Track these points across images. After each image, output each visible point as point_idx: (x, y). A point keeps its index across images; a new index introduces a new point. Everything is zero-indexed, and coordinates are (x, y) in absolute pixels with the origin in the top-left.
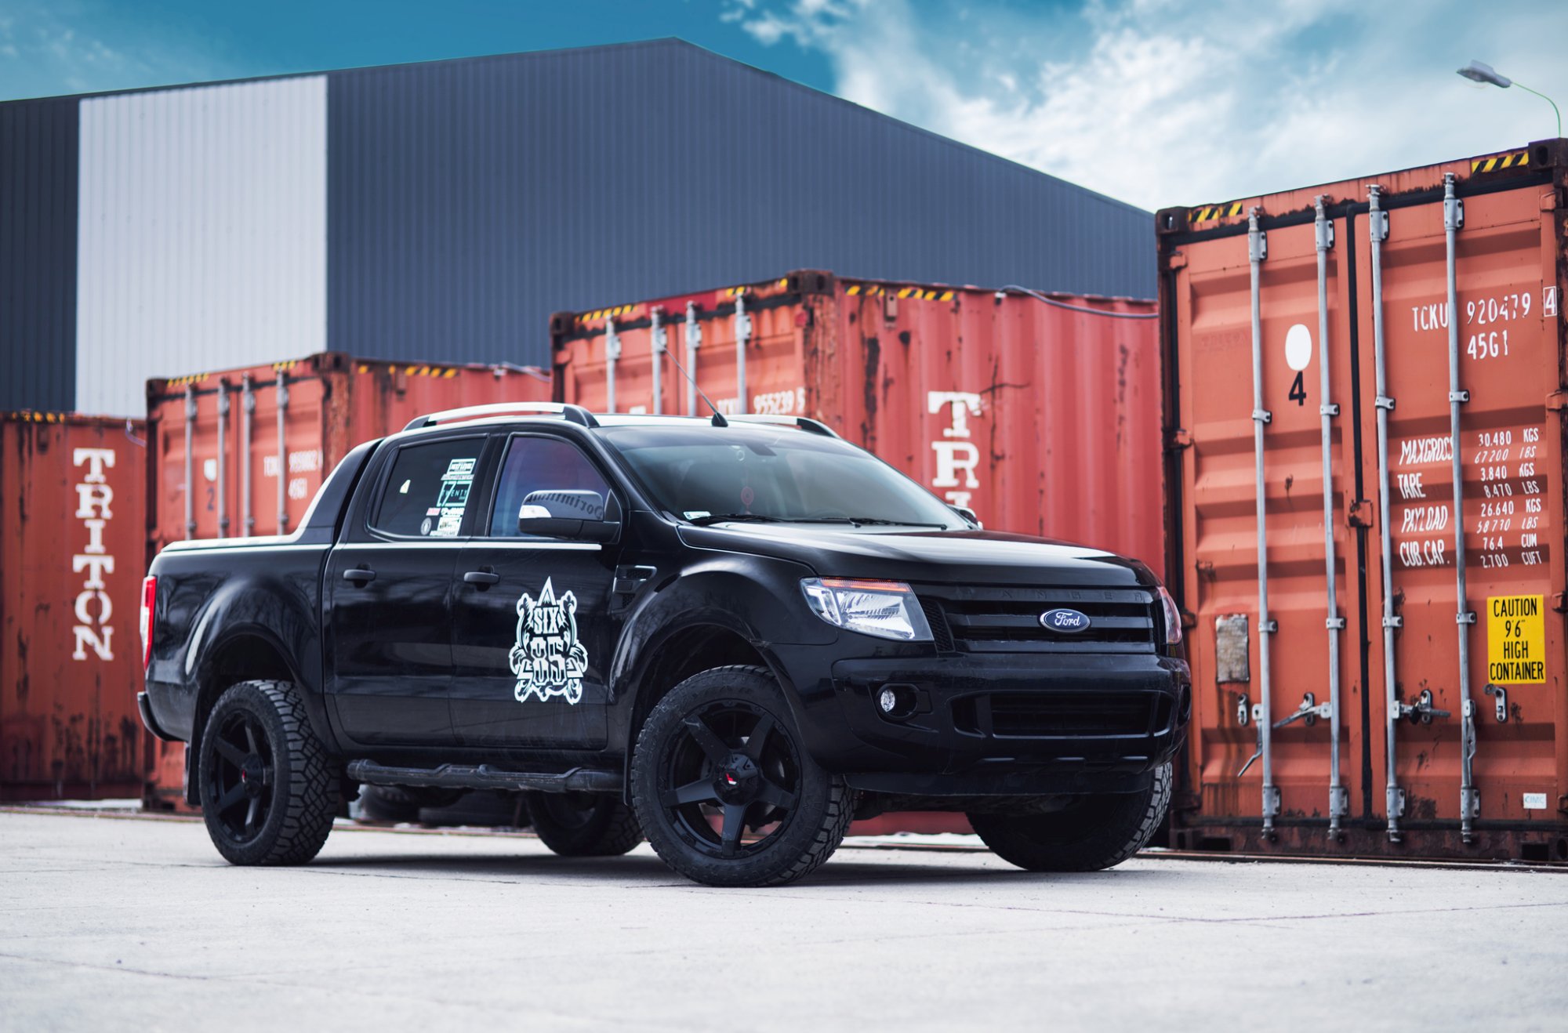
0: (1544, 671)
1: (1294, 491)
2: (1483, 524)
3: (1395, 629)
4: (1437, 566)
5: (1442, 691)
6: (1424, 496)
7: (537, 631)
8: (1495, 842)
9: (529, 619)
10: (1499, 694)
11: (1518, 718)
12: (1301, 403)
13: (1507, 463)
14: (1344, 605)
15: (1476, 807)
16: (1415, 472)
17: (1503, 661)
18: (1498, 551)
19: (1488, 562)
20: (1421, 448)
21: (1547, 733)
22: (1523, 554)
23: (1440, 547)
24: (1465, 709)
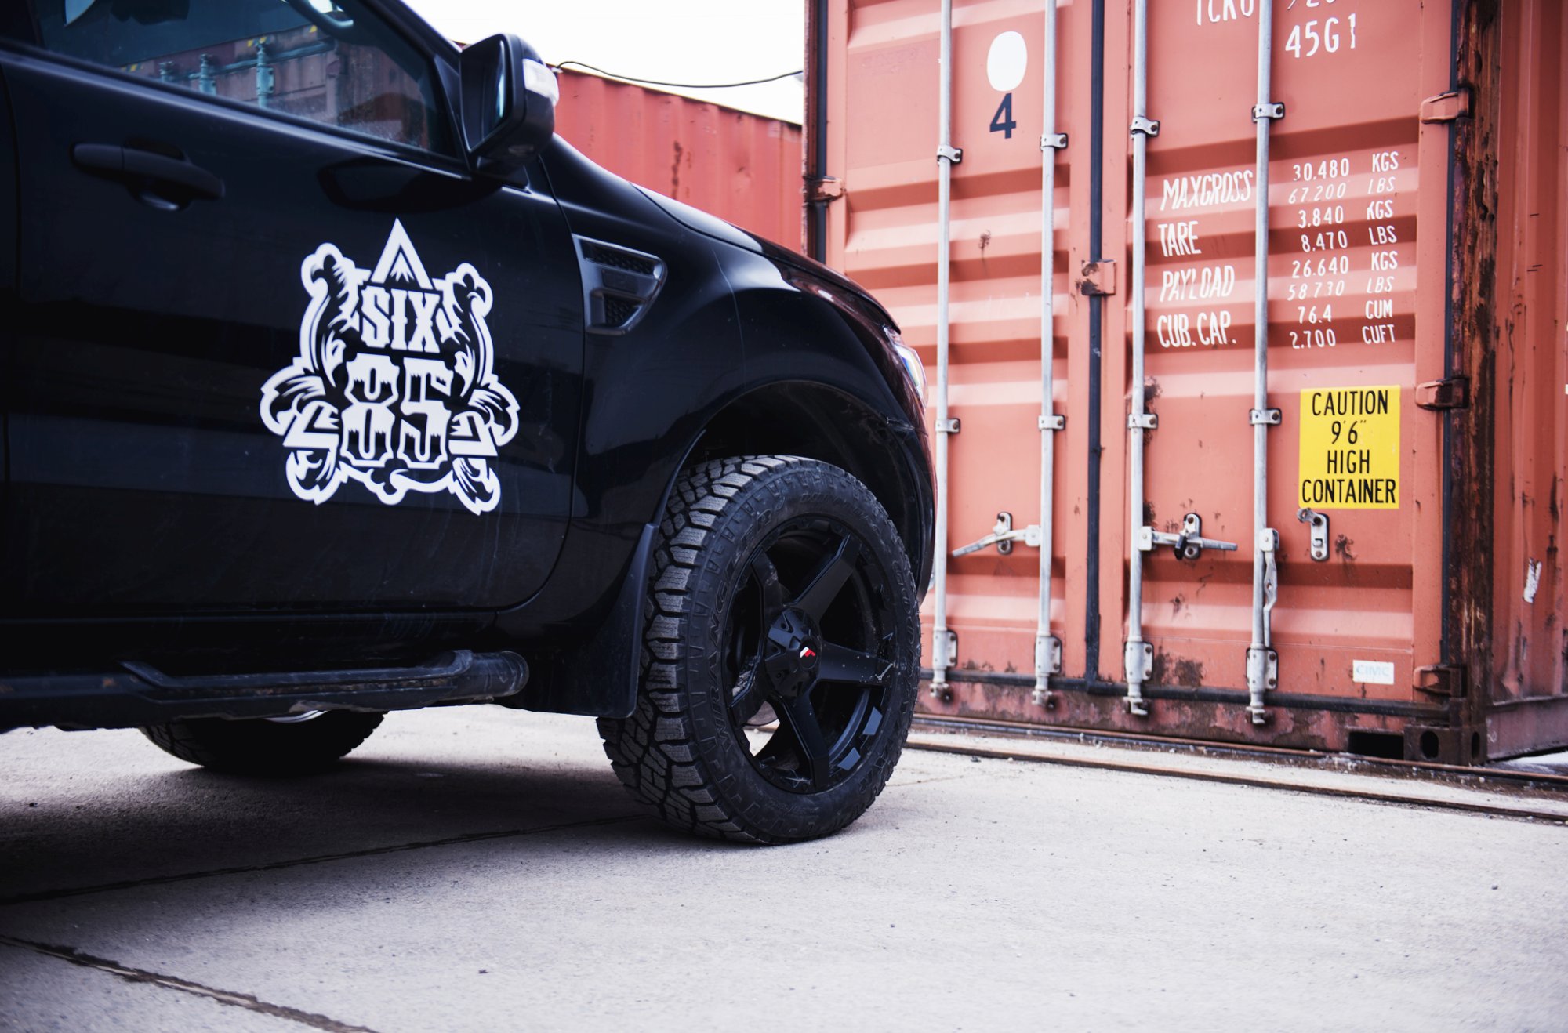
0: (1396, 492)
1: (990, 252)
2: (1297, 290)
3: (1146, 430)
4: (1216, 347)
5: (1217, 516)
6: (1199, 252)
8: (1301, 724)
10: (1318, 522)
11: (1347, 556)
12: (1008, 135)
13: (1345, 202)
14: (1065, 398)
15: (1272, 674)
16: (1186, 220)
17: (1324, 477)
18: (1323, 325)
19: (1301, 339)
20: (1196, 187)
21: (1398, 578)
22: (1365, 328)
23: (1226, 320)
24: (1264, 541)
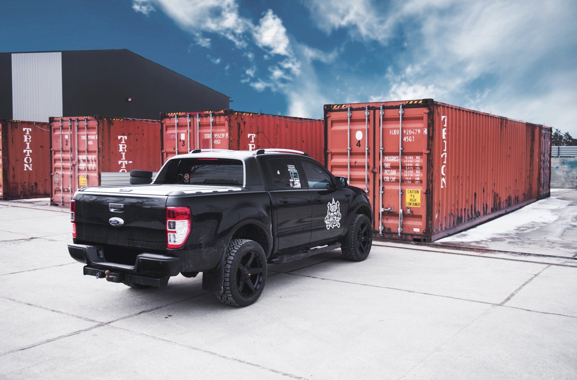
0: (420, 205)
1: (356, 164)
2: (405, 175)
3: (382, 194)
4: (393, 182)
5: (393, 207)
6: (390, 168)
7: (332, 211)
8: (406, 237)
9: (330, 208)
10: (409, 208)
11: (413, 213)
12: (359, 147)
13: (412, 163)
14: (369, 188)
15: (402, 230)
16: (389, 163)
17: (410, 202)
18: (409, 180)
19: (406, 182)
20: (390, 158)
21: (420, 217)
22: (415, 181)
23: (395, 178)
24: (401, 211)
